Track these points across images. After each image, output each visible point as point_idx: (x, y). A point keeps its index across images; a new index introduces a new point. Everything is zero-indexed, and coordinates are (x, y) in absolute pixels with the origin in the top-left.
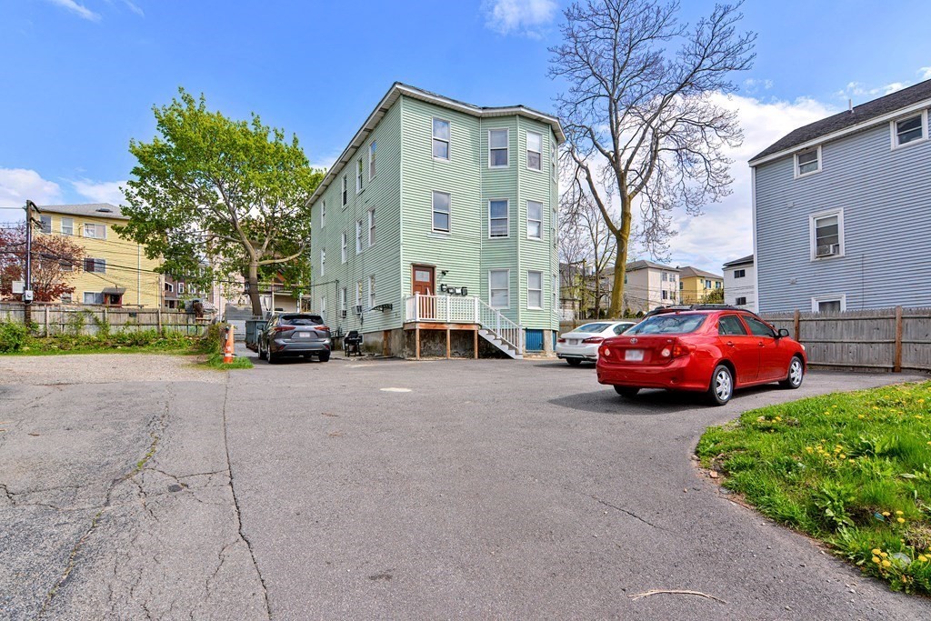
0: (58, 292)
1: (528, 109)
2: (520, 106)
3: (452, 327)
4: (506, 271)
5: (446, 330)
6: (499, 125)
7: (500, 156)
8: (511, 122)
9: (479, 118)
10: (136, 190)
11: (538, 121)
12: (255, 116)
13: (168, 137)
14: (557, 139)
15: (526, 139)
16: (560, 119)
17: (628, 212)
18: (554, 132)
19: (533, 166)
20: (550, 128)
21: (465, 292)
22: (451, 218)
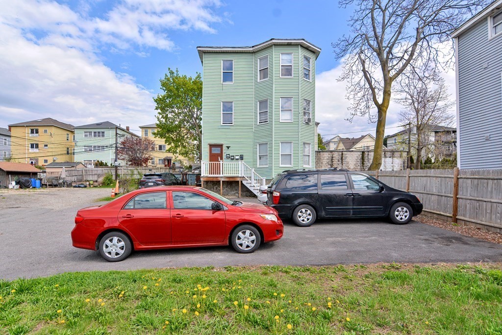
0: (146, 160)
1: (278, 40)
2: (272, 39)
3: (223, 179)
4: (267, 144)
5: (220, 181)
6: (263, 55)
7: (264, 72)
8: (269, 51)
9: (253, 53)
10: (161, 116)
11: (289, 45)
12: (198, 73)
13: (166, 91)
14: (313, 52)
15: (280, 59)
16: (306, 40)
17: (387, 90)
18: (307, 48)
19: (285, 75)
20: (300, 47)
21: (242, 158)
22: (233, 116)
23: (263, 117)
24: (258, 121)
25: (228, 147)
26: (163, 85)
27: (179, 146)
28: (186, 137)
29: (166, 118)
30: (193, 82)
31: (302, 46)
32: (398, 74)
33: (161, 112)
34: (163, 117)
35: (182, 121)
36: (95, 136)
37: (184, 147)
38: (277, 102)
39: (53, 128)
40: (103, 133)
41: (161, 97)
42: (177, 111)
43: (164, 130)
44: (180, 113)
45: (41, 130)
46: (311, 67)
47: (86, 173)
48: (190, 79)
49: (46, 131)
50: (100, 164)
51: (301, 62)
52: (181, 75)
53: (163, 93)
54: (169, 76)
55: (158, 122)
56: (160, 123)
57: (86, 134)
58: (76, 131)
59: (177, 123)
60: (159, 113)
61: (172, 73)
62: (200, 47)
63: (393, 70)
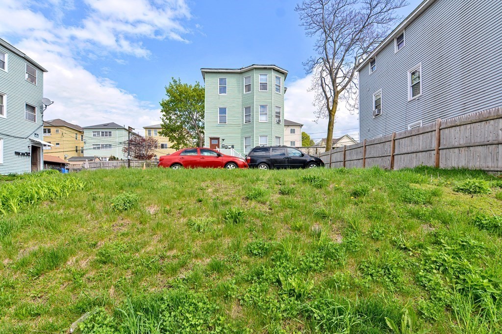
0: (150, 157)
1: (258, 65)
2: (253, 65)
4: (250, 137)
6: (247, 75)
7: (248, 88)
8: (251, 72)
9: (241, 73)
10: (165, 118)
11: (265, 69)
13: (170, 97)
14: (283, 73)
15: (258, 78)
16: (276, 65)
17: (335, 100)
18: (278, 71)
19: (263, 90)
20: (272, 70)
21: (233, 147)
22: (227, 118)
23: (248, 118)
24: (245, 121)
25: (223, 140)
26: (168, 92)
27: (180, 144)
28: (186, 135)
29: (170, 119)
30: (193, 90)
31: (274, 70)
32: (343, 89)
33: (165, 114)
34: (167, 119)
35: (183, 123)
36: (103, 135)
37: (186, 144)
38: (256, 109)
39: (64, 128)
40: (110, 132)
41: (165, 102)
42: (179, 113)
43: (168, 130)
44: (182, 115)
45: (53, 130)
46: (281, 84)
47: (104, 165)
48: (191, 87)
49: (57, 131)
50: (113, 158)
51: (274, 82)
52: (182, 83)
53: (167, 98)
54: (173, 84)
55: (163, 123)
56: (165, 123)
57: (94, 133)
58: (85, 131)
59: (179, 124)
60: (164, 115)
61: (175, 81)
62: (203, 69)
63: (340, 86)
